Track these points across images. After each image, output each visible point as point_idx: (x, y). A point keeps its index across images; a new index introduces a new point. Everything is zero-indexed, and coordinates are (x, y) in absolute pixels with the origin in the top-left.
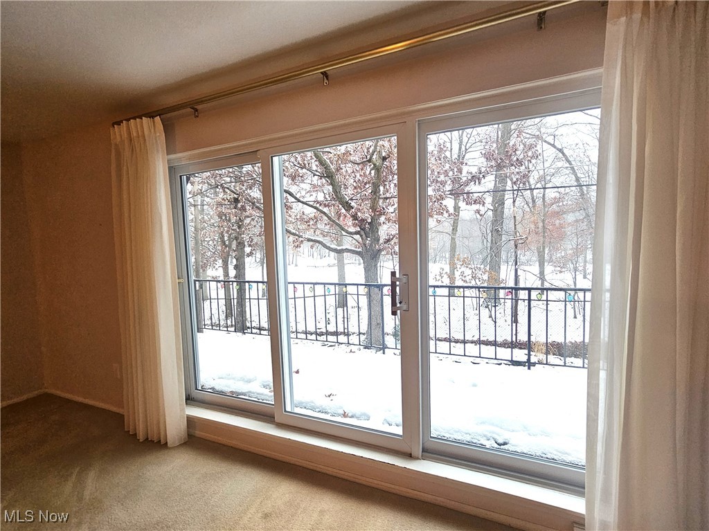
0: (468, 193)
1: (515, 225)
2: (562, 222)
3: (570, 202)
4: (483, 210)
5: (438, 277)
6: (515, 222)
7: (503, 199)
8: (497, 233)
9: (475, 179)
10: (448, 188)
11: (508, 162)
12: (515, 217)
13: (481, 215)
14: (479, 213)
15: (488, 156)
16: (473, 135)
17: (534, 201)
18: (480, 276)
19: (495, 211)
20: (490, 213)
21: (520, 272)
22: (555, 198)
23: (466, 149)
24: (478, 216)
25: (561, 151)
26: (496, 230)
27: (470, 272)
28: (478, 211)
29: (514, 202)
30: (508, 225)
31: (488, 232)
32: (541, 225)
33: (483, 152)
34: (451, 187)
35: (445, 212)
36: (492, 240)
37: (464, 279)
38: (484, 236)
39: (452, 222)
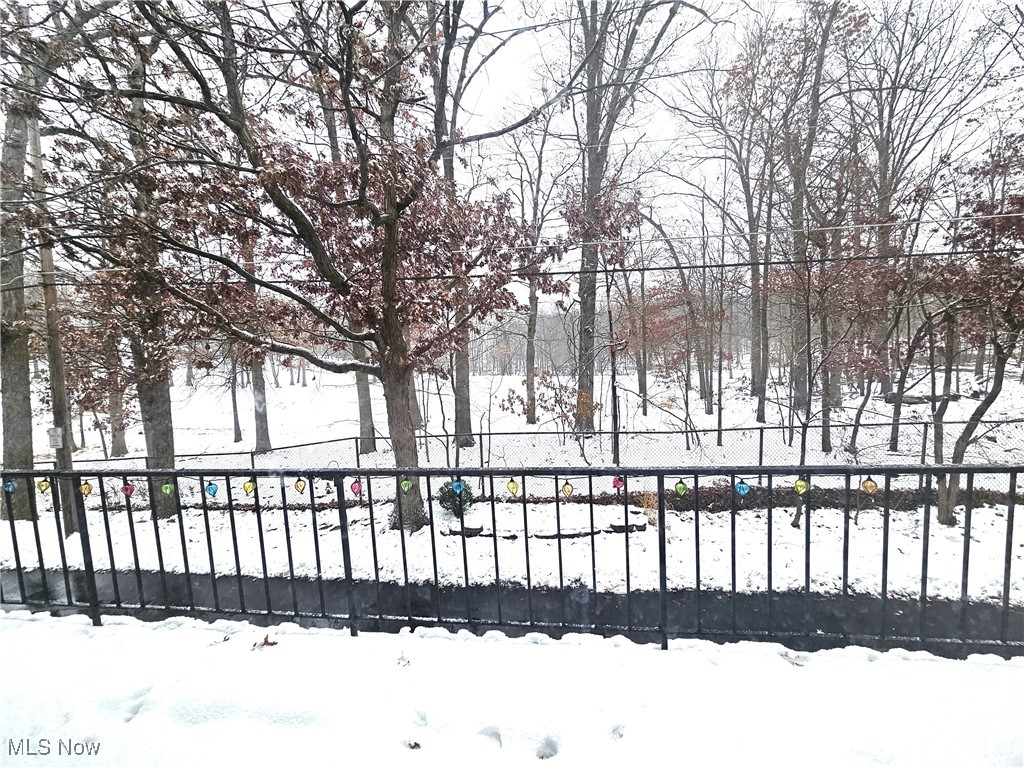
0: (545, 274)
1: (611, 324)
2: (662, 319)
3: (670, 295)
4: (567, 302)
5: (507, 404)
6: (611, 320)
7: (594, 286)
8: (587, 335)
9: (554, 252)
10: (515, 265)
11: (599, 229)
12: (610, 312)
13: (565, 309)
14: (561, 305)
15: (571, 217)
16: (551, 196)
17: (629, 292)
18: (566, 399)
19: (583, 303)
20: (578, 307)
21: (619, 392)
22: (654, 289)
23: (543, 217)
24: (562, 312)
25: (659, 227)
26: (585, 330)
27: (552, 393)
28: (560, 304)
29: (608, 291)
30: (601, 323)
31: (576, 333)
32: (638, 323)
33: (564, 211)
34: (518, 263)
35: (511, 304)
36: (581, 345)
37: (543, 405)
38: (571, 340)
39: (528, 319)
